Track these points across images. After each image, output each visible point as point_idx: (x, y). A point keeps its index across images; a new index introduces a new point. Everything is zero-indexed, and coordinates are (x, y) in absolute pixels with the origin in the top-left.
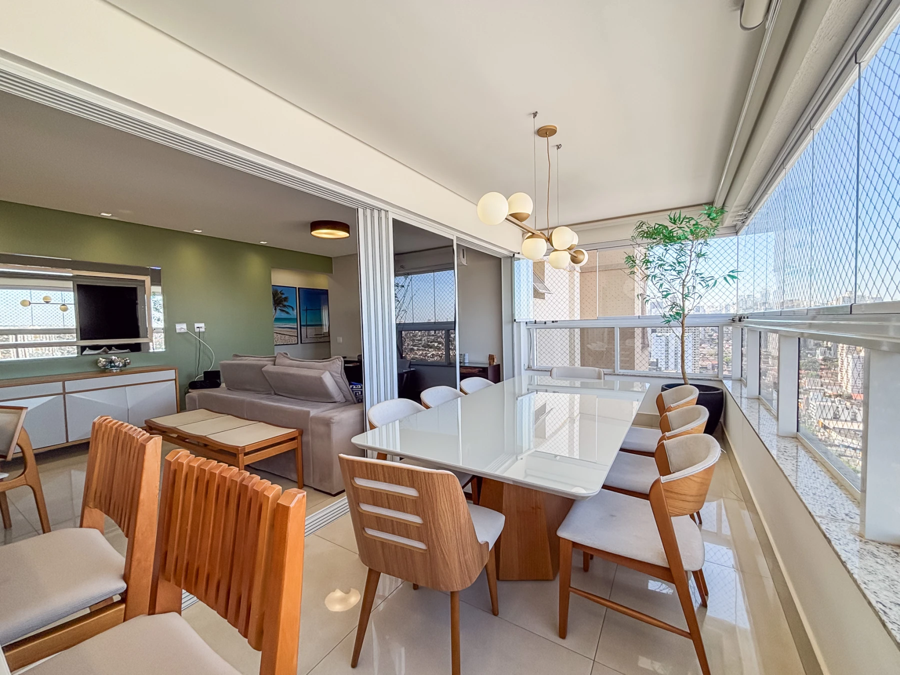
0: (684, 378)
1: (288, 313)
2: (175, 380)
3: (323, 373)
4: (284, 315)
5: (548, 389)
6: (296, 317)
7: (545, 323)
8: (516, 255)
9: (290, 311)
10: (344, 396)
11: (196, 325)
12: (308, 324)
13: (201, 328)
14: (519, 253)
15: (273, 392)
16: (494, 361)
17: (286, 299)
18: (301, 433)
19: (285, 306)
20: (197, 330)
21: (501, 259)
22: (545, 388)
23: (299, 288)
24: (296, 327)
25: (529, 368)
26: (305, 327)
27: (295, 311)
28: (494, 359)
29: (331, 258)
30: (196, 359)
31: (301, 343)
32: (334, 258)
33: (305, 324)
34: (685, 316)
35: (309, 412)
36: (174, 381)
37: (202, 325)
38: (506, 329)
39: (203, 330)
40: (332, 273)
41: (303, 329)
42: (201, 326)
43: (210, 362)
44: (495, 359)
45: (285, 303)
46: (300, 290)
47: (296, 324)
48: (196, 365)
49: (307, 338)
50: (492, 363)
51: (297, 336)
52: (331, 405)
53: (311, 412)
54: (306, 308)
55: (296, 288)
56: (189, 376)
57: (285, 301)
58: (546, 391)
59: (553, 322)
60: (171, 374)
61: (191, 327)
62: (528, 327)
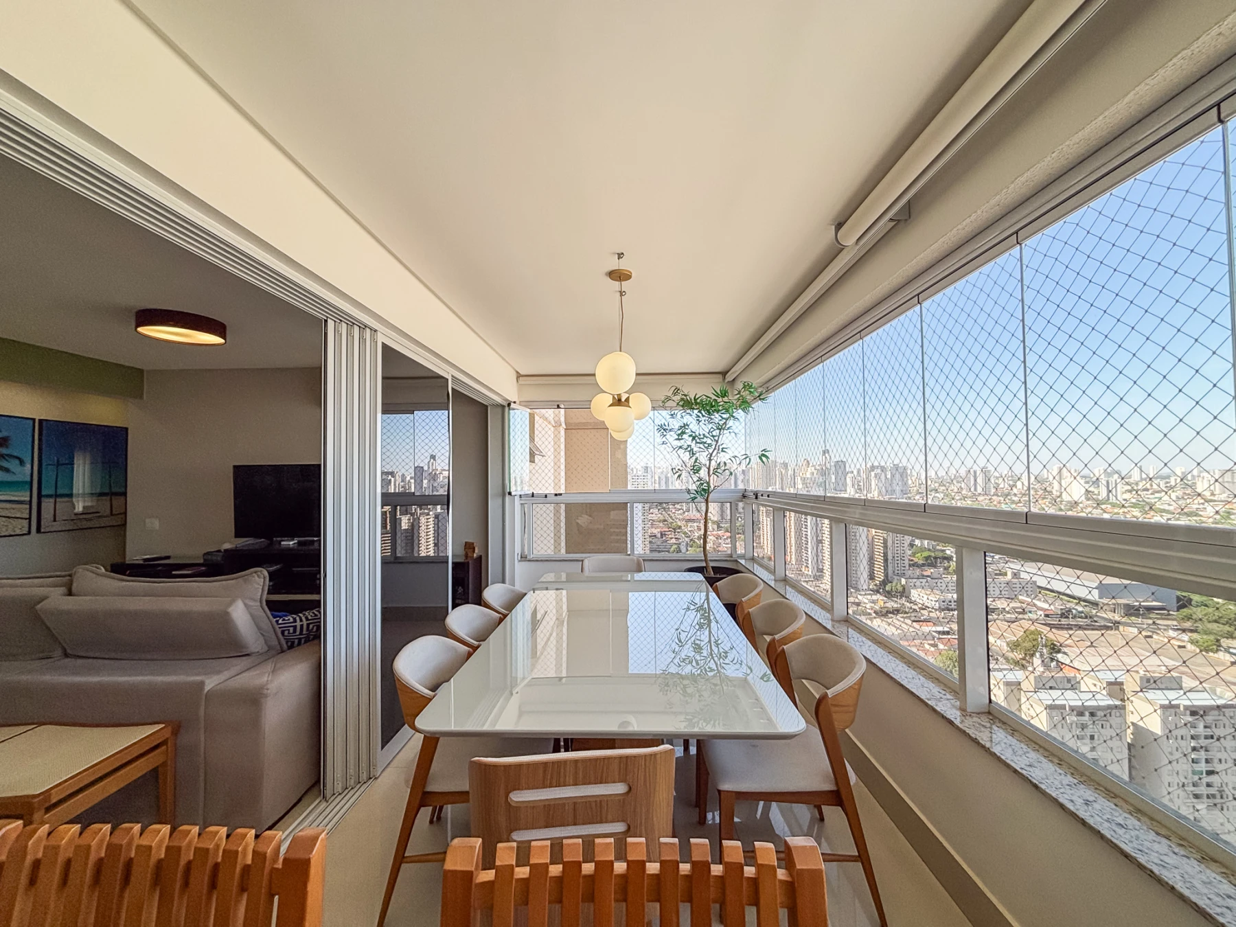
0: (706, 560)
1: (7, 470)
3: (230, 604)
5: (549, 586)
6: (28, 479)
7: (546, 496)
8: (513, 405)
9: (13, 465)
10: (266, 642)
12: (58, 492)
14: (515, 402)
15: (58, 652)
16: (474, 552)
17: (4, 441)
18: (177, 729)
21: (487, 406)
22: (545, 586)
23: (41, 421)
24: (28, 499)
25: (524, 558)
26: (52, 500)
27: (28, 466)
28: (474, 548)
29: (141, 371)
31: (38, 530)
32: (148, 372)
33: (51, 492)
34: (709, 493)
35: (202, 684)
38: (493, 504)
40: (141, 397)
41: (48, 505)
44: (476, 549)
46: (44, 425)
47: (28, 493)
49: (55, 520)
50: (470, 554)
51: (30, 519)
52: (244, 662)
53: (207, 682)
54: (58, 461)
55: (34, 420)
58: (547, 589)
59: (556, 495)
62: (522, 502)
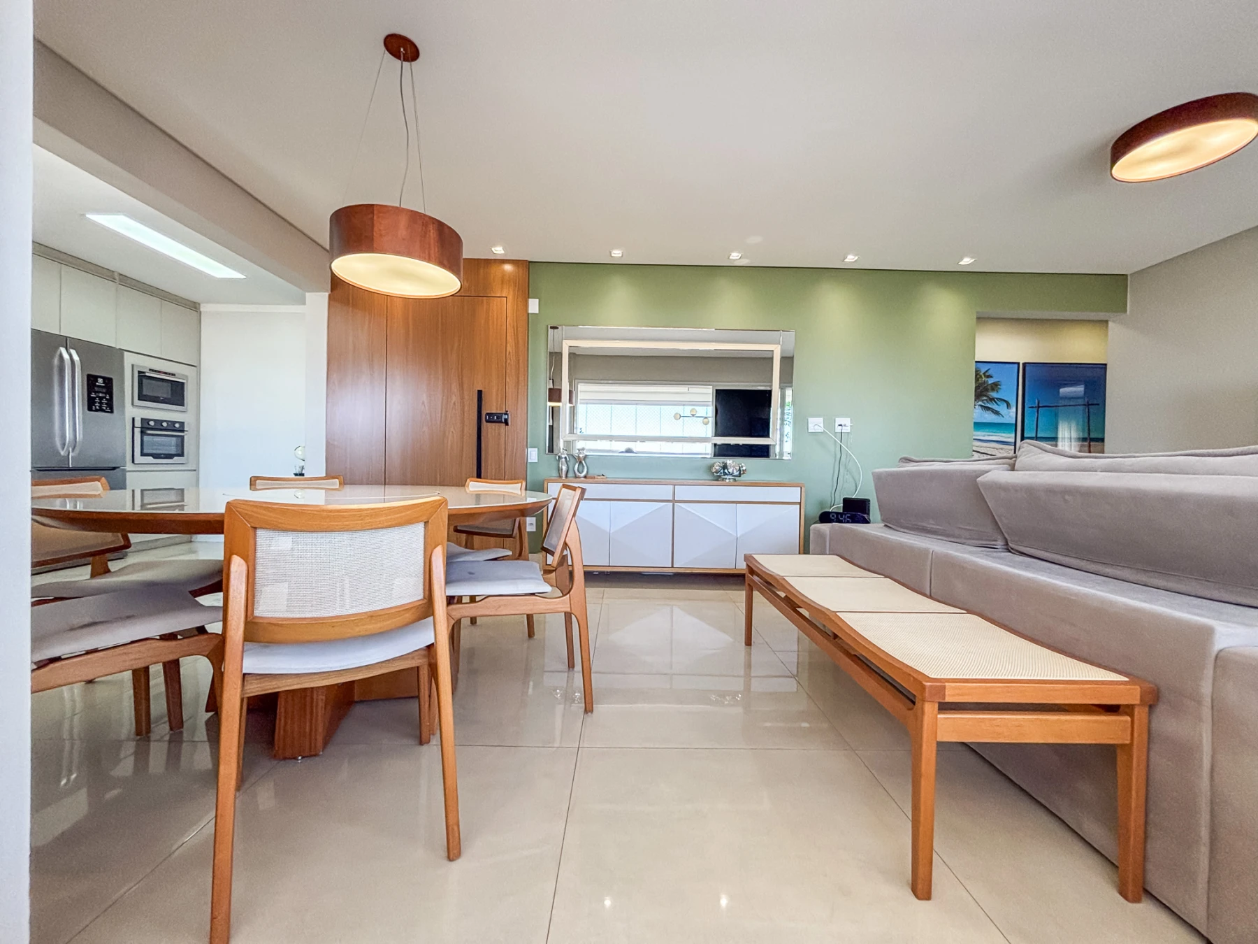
1: (997, 413)
2: (800, 504)
4: (989, 417)
6: (1014, 422)
9: (1002, 408)
11: (839, 421)
12: (1039, 435)
13: (845, 426)
17: (995, 386)
19: (992, 400)
20: (838, 429)
23: (1024, 364)
27: (1014, 409)
29: (1125, 276)
30: (833, 479)
33: (1033, 434)
36: (798, 506)
37: (846, 421)
39: (847, 430)
42: (845, 423)
43: (854, 485)
45: (994, 395)
46: (1027, 368)
48: (833, 486)
54: (1038, 403)
55: (1018, 364)
56: (822, 504)
57: (993, 390)
60: (794, 494)
61: (829, 423)
